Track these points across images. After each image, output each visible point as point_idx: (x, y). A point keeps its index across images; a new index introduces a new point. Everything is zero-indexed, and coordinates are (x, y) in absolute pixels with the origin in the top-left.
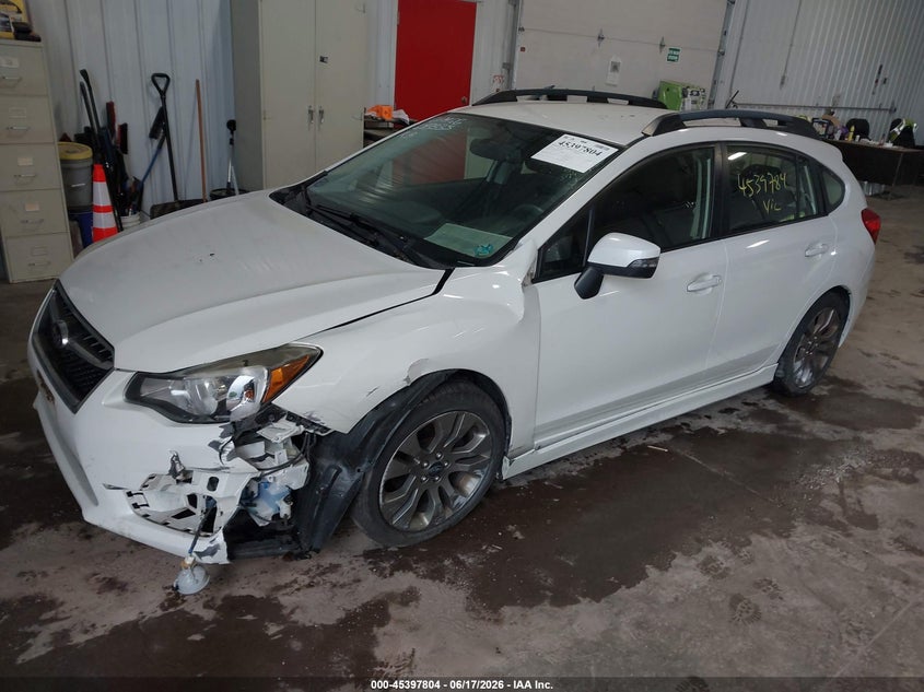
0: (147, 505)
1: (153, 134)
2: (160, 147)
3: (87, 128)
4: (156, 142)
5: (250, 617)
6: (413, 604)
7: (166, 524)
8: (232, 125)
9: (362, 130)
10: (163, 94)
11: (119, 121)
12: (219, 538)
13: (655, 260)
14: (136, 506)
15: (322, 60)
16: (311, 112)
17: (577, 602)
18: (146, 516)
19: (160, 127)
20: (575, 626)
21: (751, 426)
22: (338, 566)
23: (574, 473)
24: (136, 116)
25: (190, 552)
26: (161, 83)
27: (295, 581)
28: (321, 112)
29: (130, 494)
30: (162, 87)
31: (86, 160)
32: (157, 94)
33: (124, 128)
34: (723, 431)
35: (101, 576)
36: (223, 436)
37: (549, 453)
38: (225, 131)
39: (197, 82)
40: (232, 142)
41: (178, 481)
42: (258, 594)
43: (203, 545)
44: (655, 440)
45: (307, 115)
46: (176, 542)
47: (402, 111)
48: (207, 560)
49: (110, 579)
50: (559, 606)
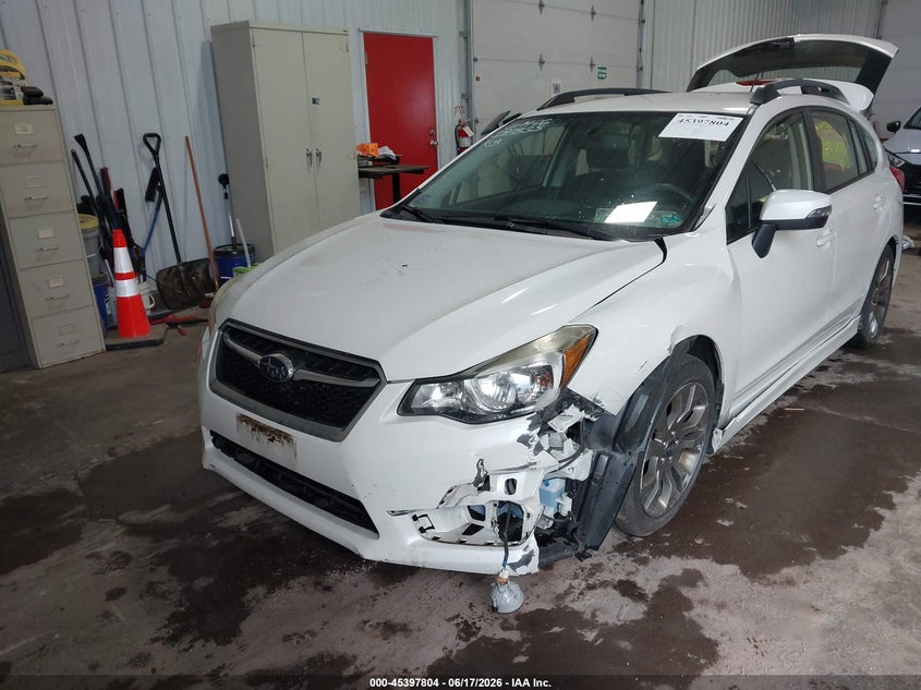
0: (432, 527)
1: (149, 197)
2: (158, 209)
3: (83, 198)
4: (152, 205)
5: (556, 629)
6: (700, 583)
7: (462, 542)
8: (224, 180)
9: (357, 169)
10: (155, 153)
11: (115, 187)
12: (532, 543)
13: (828, 209)
14: (422, 530)
15: (314, 101)
16: (309, 155)
17: (845, 552)
18: (435, 539)
19: (156, 188)
20: (862, 572)
21: (850, 378)
22: (600, 565)
23: (743, 444)
24: (130, 180)
25: (504, 565)
26: (152, 143)
27: (571, 587)
28: (319, 155)
29: (415, 518)
30: (154, 146)
31: (93, 229)
32: (149, 155)
33: (120, 193)
34: (834, 386)
35: (373, 622)
36: (531, 427)
37: (744, 419)
38: (217, 186)
39: (187, 138)
40: (226, 196)
41: (479, 489)
42: (547, 606)
43: (516, 554)
44: (786, 404)
45: (305, 159)
46: (484, 558)
47: (386, 148)
48: (522, 570)
49: (385, 623)
50: (833, 558)
